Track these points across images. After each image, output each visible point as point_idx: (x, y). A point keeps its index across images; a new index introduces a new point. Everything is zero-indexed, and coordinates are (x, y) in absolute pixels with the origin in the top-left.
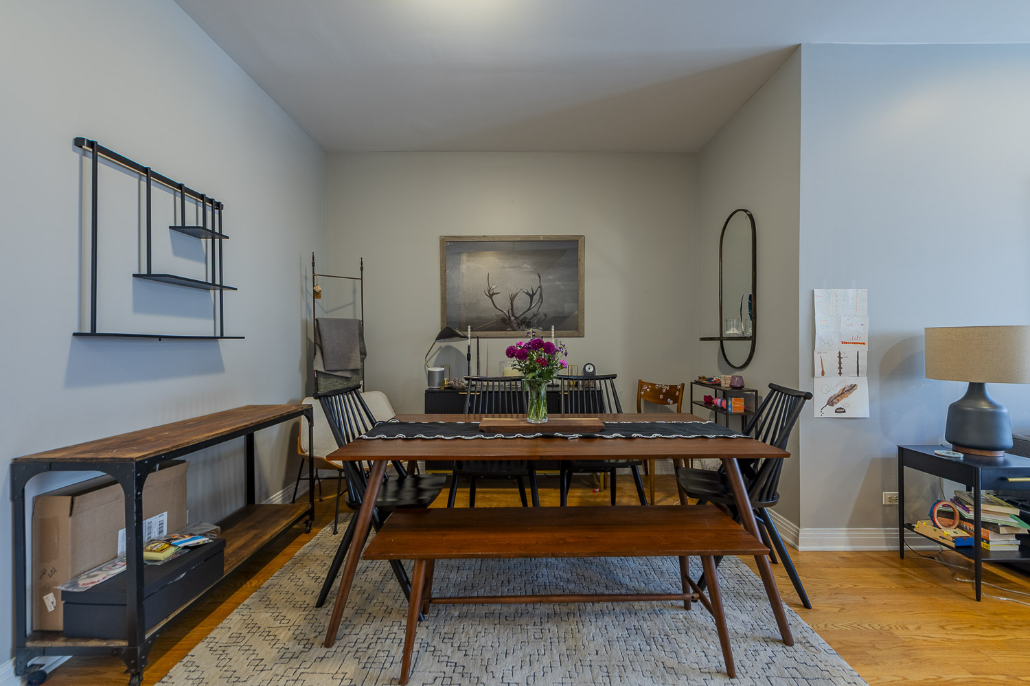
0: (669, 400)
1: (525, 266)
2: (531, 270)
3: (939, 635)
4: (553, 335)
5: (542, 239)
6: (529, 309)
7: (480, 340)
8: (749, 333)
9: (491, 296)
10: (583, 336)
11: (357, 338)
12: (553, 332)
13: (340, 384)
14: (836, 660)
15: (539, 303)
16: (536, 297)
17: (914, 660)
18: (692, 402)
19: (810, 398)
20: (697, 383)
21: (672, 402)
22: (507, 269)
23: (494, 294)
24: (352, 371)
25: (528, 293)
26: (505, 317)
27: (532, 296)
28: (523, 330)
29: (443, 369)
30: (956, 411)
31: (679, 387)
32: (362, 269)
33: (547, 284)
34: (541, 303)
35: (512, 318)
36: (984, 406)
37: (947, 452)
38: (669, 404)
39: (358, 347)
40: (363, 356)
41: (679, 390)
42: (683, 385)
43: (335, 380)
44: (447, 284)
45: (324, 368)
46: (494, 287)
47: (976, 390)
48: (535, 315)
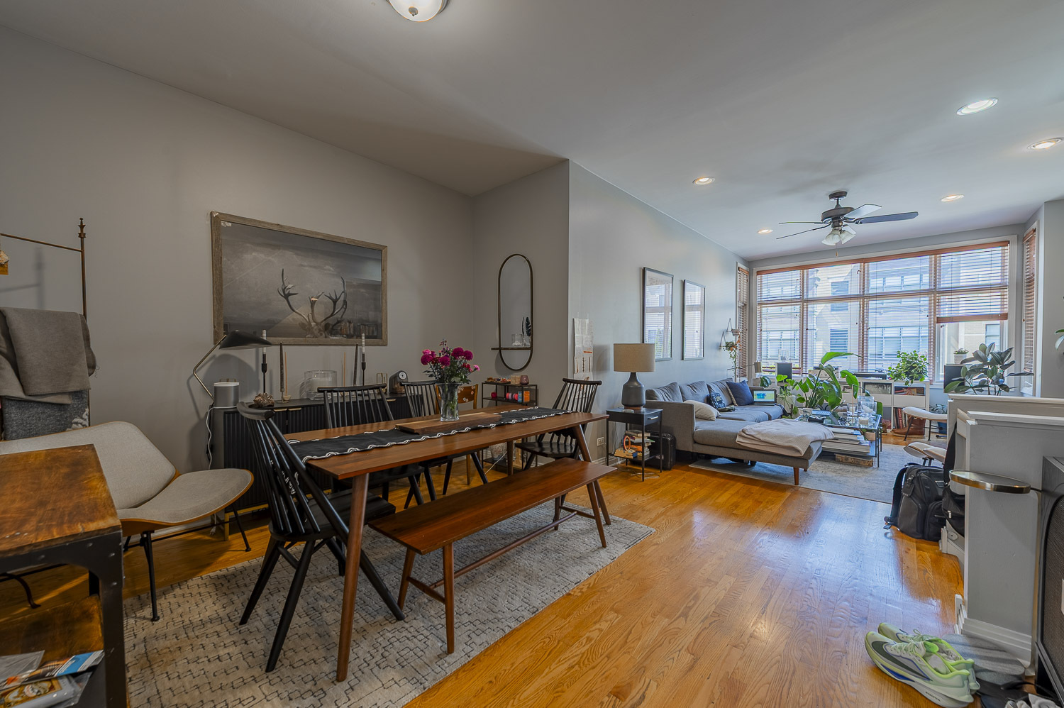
0: (464, 399)
1: (327, 267)
2: (335, 273)
3: (645, 499)
4: (364, 343)
5: (346, 242)
6: (332, 315)
7: (283, 347)
8: (528, 344)
9: (286, 296)
10: (386, 345)
11: (82, 343)
12: (364, 340)
13: (50, 416)
14: (628, 522)
15: (343, 310)
16: (340, 303)
17: (647, 511)
18: (483, 398)
19: (600, 384)
20: (486, 383)
21: (467, 400)
22: (307, 268)
23: (290, 294)
24: (70, 393)
25: (330, 298)
26: (305, 322)
27: (335, 302)
28: (326, 337)
29: (237, 384)
30: (626, 387)
31: (473, 388)
32: (82, 236)
33: (351, 290)
34: (345, 309)
35: (313, 324)
36: (636, 384)
37: (622, 409)
38: (465, 402)
39: (84, 356)
40: (91, 371)
41: (474, 390)
42: (477, 385)
43: (40, 410)
44: (224, 275)
45: (24, 392)
46: (290, 286)
47: (633, 376)
48: (338, 322)
